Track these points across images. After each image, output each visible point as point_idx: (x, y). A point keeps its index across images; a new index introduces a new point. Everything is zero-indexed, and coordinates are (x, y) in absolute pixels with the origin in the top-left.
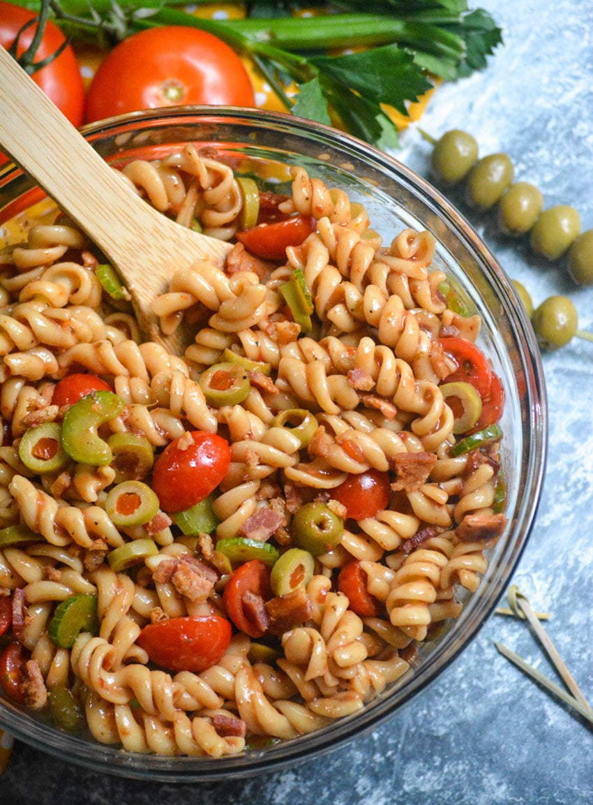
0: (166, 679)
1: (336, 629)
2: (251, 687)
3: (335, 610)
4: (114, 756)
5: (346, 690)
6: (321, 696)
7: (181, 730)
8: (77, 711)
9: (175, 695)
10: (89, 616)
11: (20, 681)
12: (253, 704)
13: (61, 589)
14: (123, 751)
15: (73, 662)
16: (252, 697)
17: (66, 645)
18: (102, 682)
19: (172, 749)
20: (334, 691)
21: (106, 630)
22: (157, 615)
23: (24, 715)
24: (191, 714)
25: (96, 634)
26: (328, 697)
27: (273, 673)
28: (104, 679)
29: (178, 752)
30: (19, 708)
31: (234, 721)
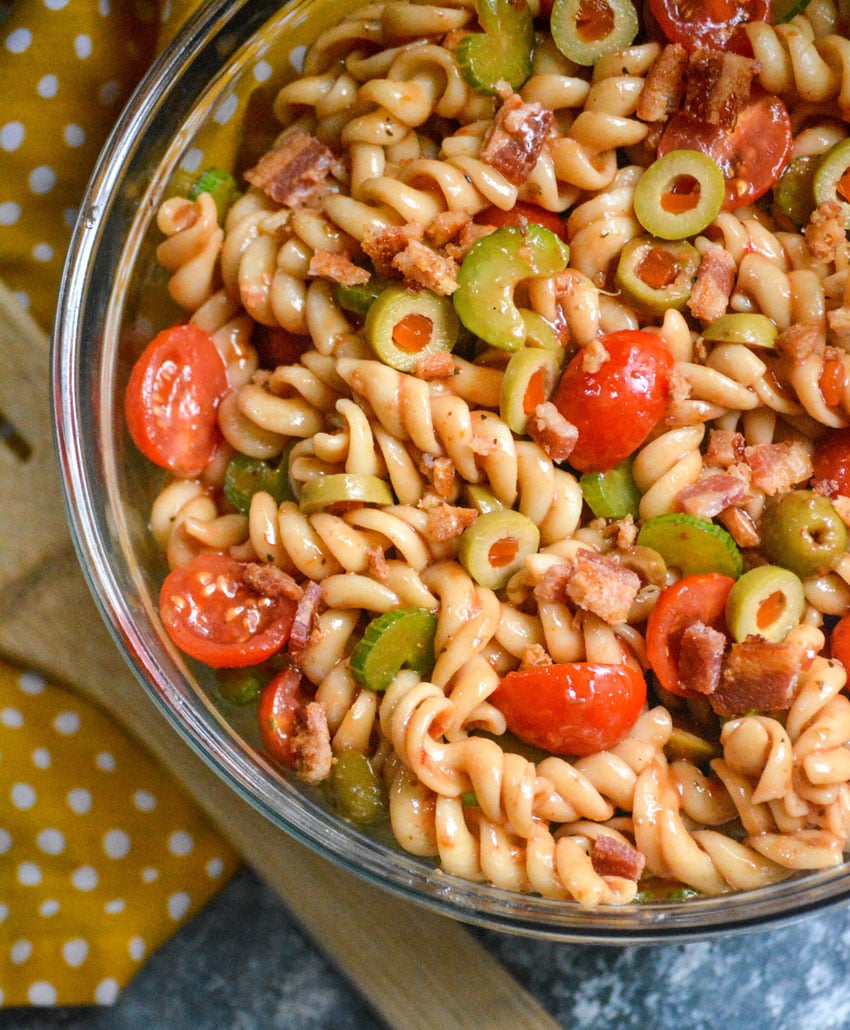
0: (527, 769)
1: (813, 720)
2: (659, 799)
3: (821, 688)
4: (425, 879)
5: (818, 828)
6: (775, 830)
7: (537, 854)
8: (374, 796)
9: (537, 797)
10: (419, 645)
11: (293, 733)
12: (659, 829)
13: (383, 593)
14: (439, 871)
15: (383, 714)
16: (659, 815)
17: (376, 686)
18: (424, 756)
19: (519, 880)
20: (796, 825)
21: (444, 673)
22: (535, 656)
23: (289, 787)
24: (557, 829)
25: (427, 677)
26: (787, 833)
27: (701, 779)
28: (429, 752)
29: (527, 890)
30: (282, 774)
31: (627, 852)
